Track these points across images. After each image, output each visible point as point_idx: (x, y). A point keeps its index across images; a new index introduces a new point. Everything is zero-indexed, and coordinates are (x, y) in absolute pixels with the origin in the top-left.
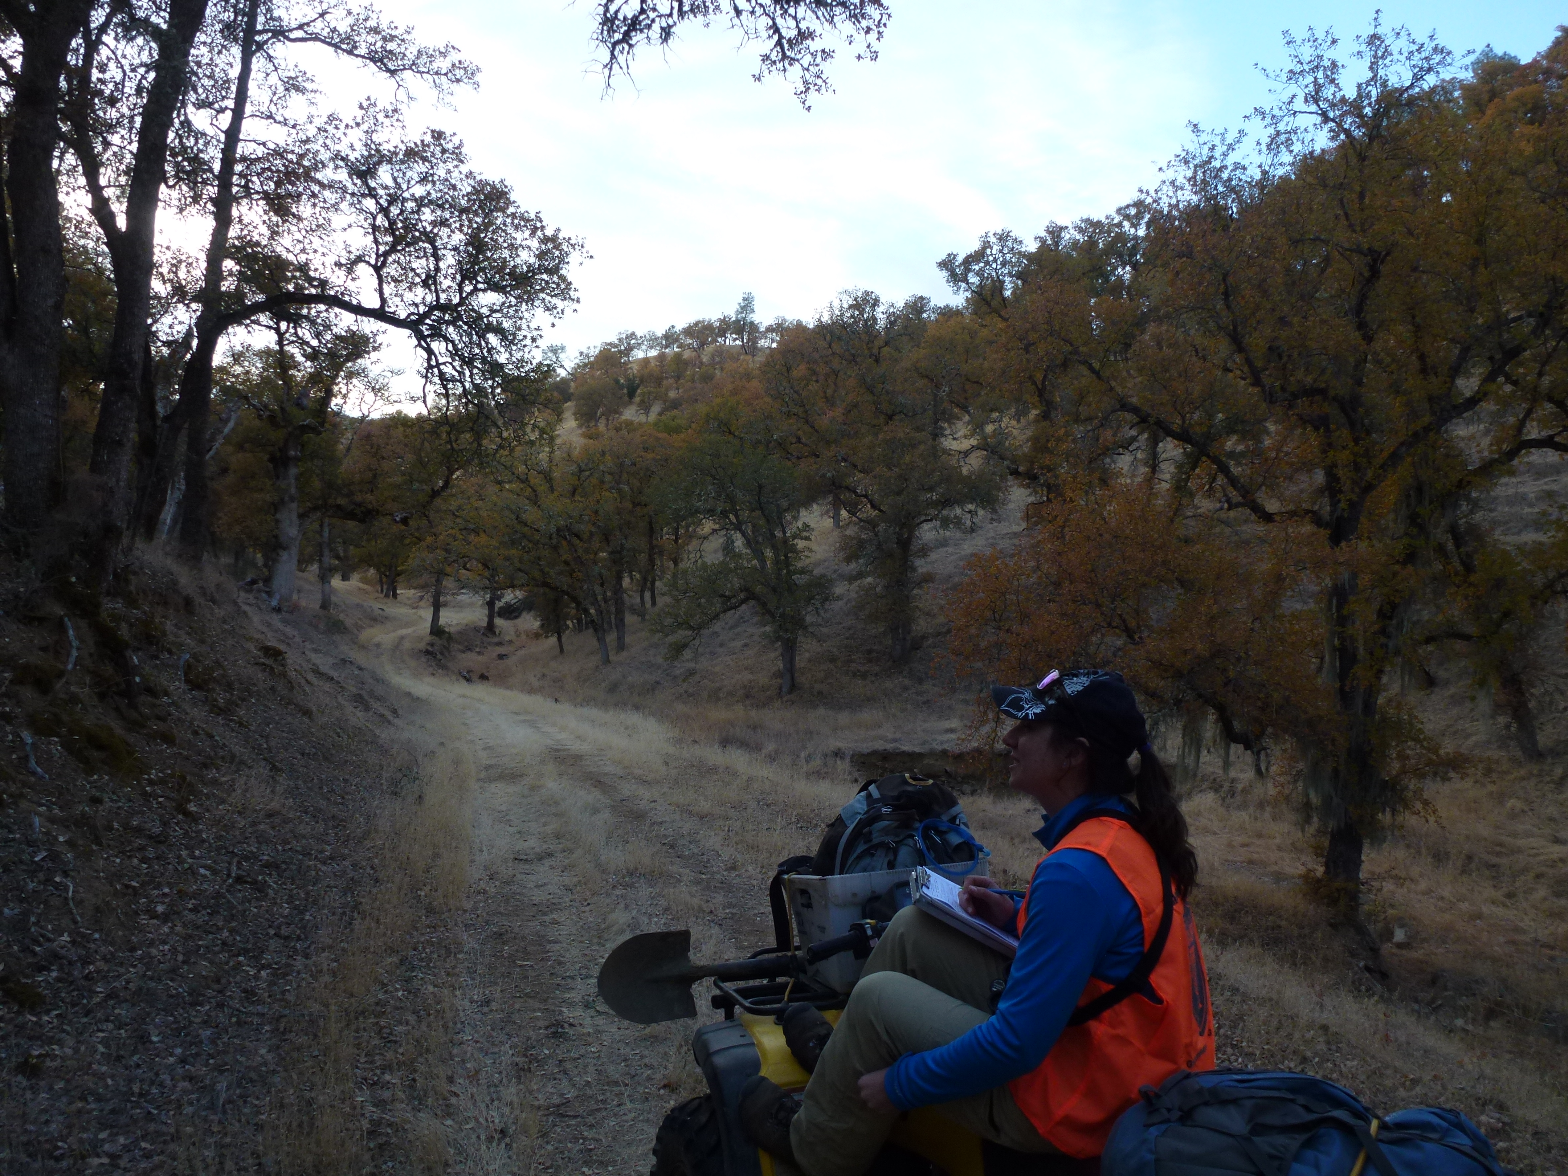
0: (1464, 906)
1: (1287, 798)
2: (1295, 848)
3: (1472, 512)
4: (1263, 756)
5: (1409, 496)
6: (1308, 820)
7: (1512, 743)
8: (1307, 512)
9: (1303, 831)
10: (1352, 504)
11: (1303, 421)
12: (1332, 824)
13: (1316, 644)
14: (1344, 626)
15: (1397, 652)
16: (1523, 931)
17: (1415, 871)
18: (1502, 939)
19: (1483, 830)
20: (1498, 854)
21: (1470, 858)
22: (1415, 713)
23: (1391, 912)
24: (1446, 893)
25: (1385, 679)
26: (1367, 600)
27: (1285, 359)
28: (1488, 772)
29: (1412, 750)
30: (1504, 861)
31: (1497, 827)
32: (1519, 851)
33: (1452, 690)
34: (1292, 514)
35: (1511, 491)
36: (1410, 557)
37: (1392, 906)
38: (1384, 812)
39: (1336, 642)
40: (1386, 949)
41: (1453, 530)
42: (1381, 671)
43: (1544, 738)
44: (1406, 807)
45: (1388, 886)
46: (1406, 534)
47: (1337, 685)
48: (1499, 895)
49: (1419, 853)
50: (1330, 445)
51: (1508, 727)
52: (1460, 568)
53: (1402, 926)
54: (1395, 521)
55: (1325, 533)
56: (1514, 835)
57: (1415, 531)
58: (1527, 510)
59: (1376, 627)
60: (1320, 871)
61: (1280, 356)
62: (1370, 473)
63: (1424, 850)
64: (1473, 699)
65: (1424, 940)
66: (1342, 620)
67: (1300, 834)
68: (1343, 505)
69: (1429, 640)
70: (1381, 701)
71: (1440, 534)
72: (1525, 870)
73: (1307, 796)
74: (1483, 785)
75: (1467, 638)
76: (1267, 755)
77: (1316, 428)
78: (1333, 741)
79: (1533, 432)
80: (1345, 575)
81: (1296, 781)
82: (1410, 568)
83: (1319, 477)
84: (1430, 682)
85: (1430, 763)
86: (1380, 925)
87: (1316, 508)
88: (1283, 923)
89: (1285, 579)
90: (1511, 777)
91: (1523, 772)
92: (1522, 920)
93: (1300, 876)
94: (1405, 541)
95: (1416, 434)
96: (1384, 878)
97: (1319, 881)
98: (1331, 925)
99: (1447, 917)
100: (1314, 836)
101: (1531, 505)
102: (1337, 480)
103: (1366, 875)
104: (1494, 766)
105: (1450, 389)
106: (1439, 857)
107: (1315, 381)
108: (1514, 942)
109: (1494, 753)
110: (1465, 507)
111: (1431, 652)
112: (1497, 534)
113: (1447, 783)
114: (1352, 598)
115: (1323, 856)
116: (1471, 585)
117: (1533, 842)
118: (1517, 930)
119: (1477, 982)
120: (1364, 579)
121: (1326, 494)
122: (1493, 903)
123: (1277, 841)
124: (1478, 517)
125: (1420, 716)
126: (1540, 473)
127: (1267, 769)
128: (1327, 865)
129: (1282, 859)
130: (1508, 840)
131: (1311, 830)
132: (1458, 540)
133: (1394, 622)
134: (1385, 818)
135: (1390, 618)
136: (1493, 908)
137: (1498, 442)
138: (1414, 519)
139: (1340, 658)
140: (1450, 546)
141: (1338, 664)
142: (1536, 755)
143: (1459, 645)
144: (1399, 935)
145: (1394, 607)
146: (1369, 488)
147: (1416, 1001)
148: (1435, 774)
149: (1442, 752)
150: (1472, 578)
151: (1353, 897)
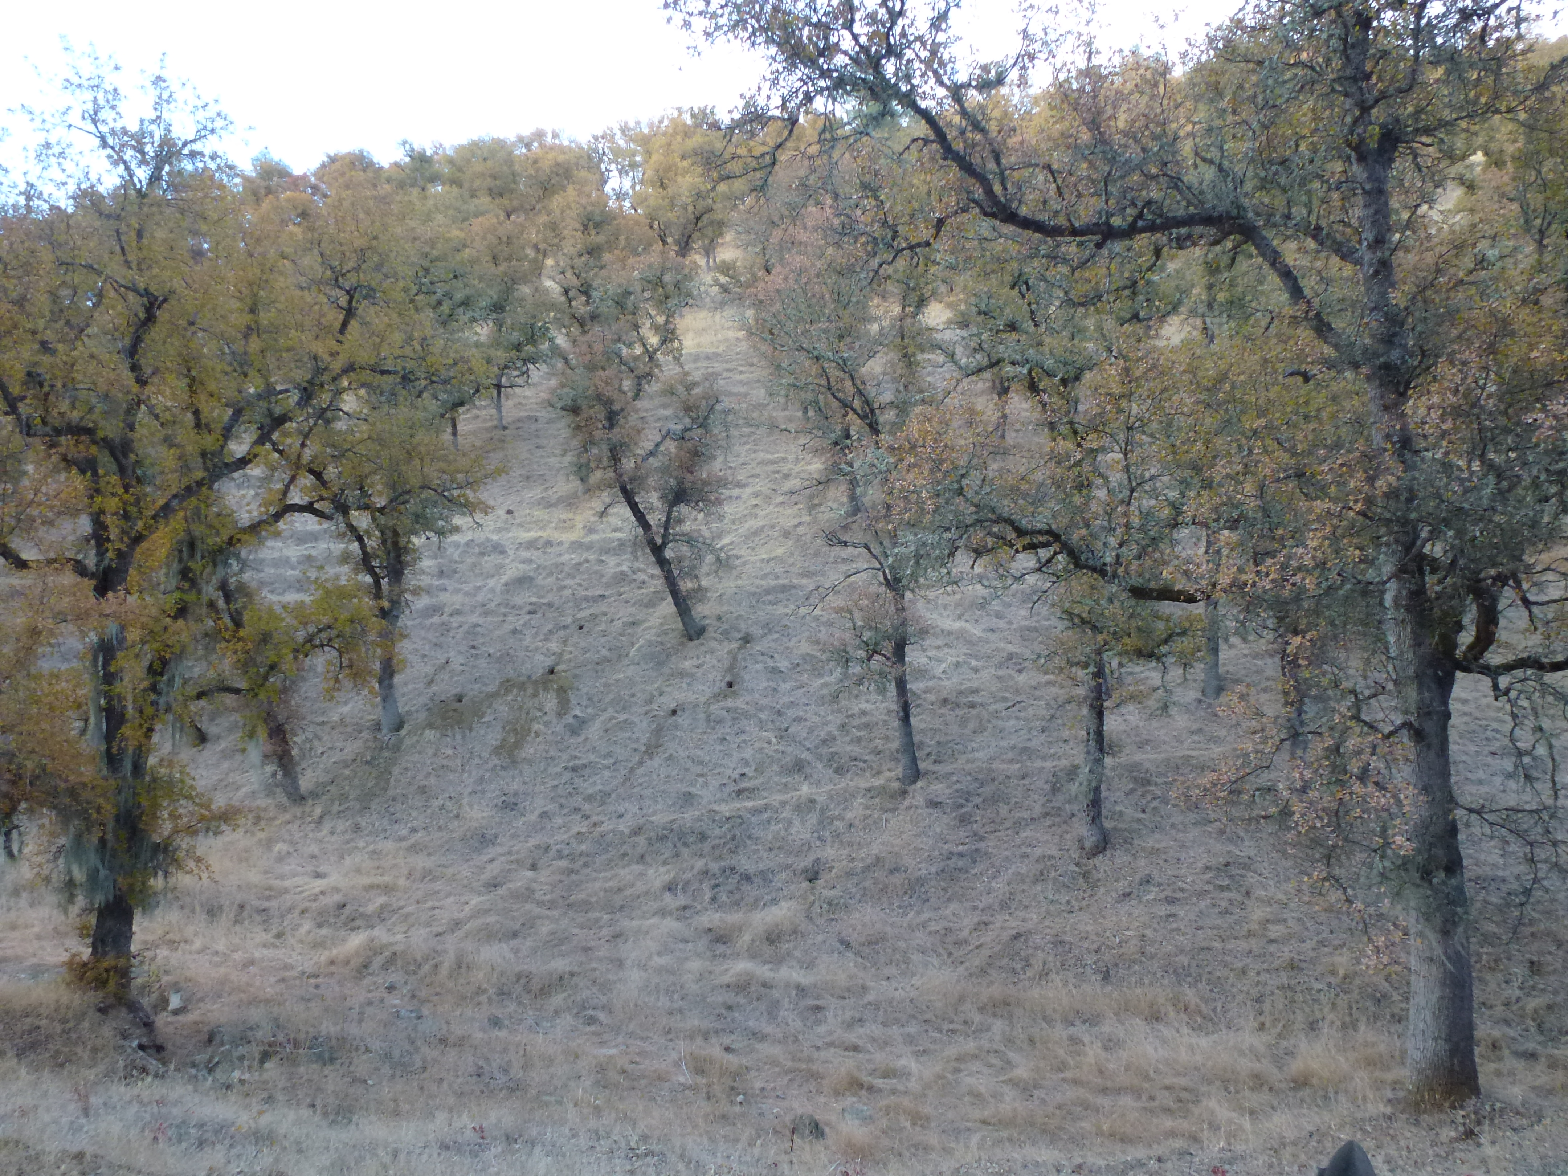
0: (238, 956)
1: (47, 880)
2: (58, 933)
3: (241, 571)
4: (14, 834)
5: (181, 551)
6: (71, 899)
7: (278, 790)
8: (69, 560)
9: (66, 912)
10: (120, 554)
11: (67, 461)
12: (99, 899)
13: (79, 706)
14: (110, 684)
15: (168, 709)
16: (292, 967)
17: (190, 930)
18: (273, 980)
19: (254, 877)
20: (268, 898)
21: (242, 907)
22: (187, 770)
23: (165, 979)
24: (221, 947)
25: (156, 738)
26: (137, 656)
27: (46, 389)
28: (258, 819)
29: (185, 808)
30: (274, 904)
31: (266, 872)
32: (286, 891)
33: (223, 745)
34: (50, 562)
35: (276, 555)
36: (182, 612)
37: (166, 972)
38: (156, 875)
39: (102, 702)
40: (161, 1020)
41: (223, 587)
42: (151, 730)
43: (306, 783)
44: (180, 867)
45: (163, 953)
46: (178, 588)
47: (104, 747)
48: (268, 937)
49: (193, 911)
50: (98, 491)
51: (274, 775)
52: (230, 625)
53: (178, 991)
54: (167, 575)
55: (88, 584)
56: (282, 877)
57: (187, 585)
58: (290, 572)
59: (146, 684)
60: (86, 953)
61: (41, 385)
62: (140, 524)
63: (198, 908)
64: (244, 750)
65: (202, 1000)
66: (109, 678)
67: (63, 918)
68: (110, 554)
69: (200, 695)
70: (152, 761)
71: (210, 591)
72: (290, 909)
73: (69, 872)
74: (253, 834)
75: (237, 691)
76: (20, 834)
77: (83, 472)
78: (99, 810)
79: (296, 498)
80: (112, 628)
81: (56, 859)
82: (181, 622)
83: (85, 524)
84: (202, 738)
85: (202, 819)
86: (154, 996)
87: (80, 557)
88: (44, 1023)
89: (40, 632)
90: (278, 822)
91: (288, 816)
92: (290, 957)
93: (64, 964)
94: (177, 595)
95: (188, 489)
96: (157, 947)
97: (85, 965)
98: (100, 1010)
99: (222, 970)
100: (79, 916)
101: (293, 569)
102: (106, 528)
103: (139, 947)
104: (262, 814)
105: (222, 447)
106: (213, 912)
107: (82, 418)
108: (283, 980)
109: (262, 802)
110: (235, 566)
111: (203, 708)
112: (265, 592)
113: (219, 837)
114: (119, 654)
115: (89, 935)
116: (240, 639)
117: (299, 880)
118: (287, 967)
119: (251, 1029)
120: (133, 635)
121: (93, 542)
122: (264, 946)
123: (36, 929)
124: (247, 576)
125: (193, 773)
126: (302, 539)
127: (20, 850)
128: (94, 946)
129: (42, 948)
130: (277, 883)
131: (75, 910)
132: (228, 597)
133: (165, 678)
134: (157, 883)
135: (161, 674)
136: (265, 952)
137: (266, 504)
138: (185, 574)
139: (107, 719)
140: (221, 604)
141: (104, 726)
142: (298, 798)
143: (229, 699)
144: (175, 1001)
145: (164, 663)
146: (138, 539)
147: (194, 1065)
148: (208, 830)
149: (213, 807)
150: (242, 633)
151: (124, 973)
